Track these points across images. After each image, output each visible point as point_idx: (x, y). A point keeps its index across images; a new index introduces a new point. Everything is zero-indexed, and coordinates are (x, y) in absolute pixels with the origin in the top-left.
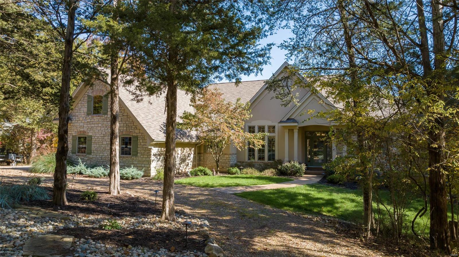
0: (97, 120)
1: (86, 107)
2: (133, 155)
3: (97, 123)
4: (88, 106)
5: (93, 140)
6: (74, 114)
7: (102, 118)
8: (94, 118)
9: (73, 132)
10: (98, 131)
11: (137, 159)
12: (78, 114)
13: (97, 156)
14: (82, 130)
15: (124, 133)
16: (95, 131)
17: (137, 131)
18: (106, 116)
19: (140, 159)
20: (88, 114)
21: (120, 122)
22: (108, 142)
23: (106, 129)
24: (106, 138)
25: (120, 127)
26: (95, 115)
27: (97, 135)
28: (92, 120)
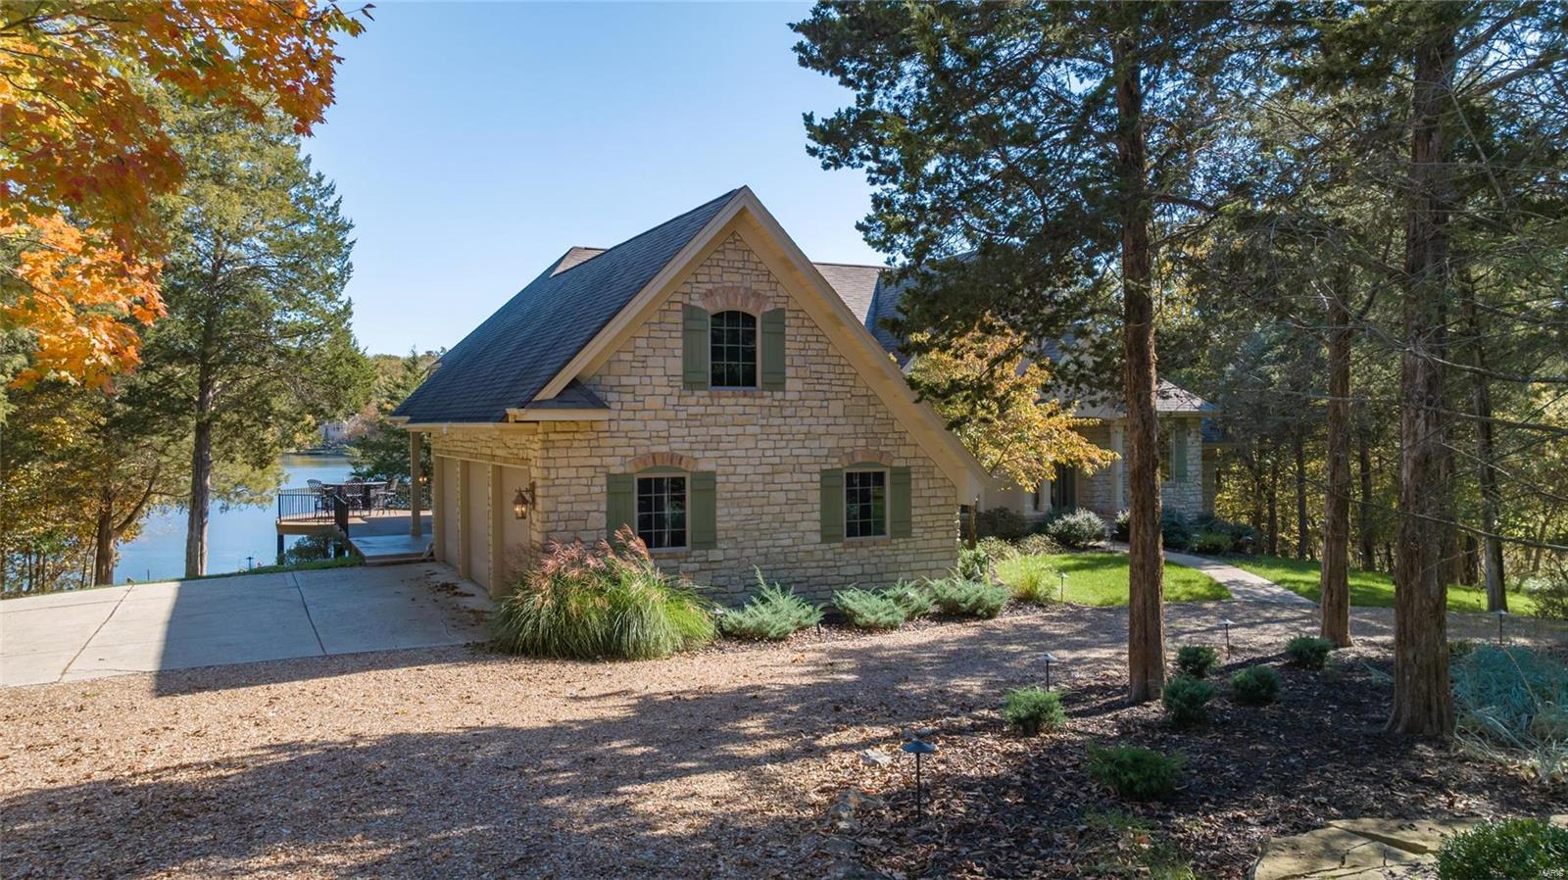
0: (740, 409)
1: (679, 353)
2: (895, 534)
3: (740, 420)
4: (685, 348)
5: (722, 490)
6: (612, 381)
7: (758, 402)
8: (723, 401)
9: (608, 461)
10: (743, 453)
11: (911, 545)
12: (635, 380)
13: (747, 553)
14: (665, 449)
15: (859, 459)
16: (729, 454)
17: (905, 451)
18: (779, 395)
19: (921, 544)
20: (690, 384)
21: (842, 421)
22: (792, 495)
23: (784, 444)
24: (787, 477)
25: (841, 437)
26: (727, 391)
27: (739, 470)
28: (710, 410)
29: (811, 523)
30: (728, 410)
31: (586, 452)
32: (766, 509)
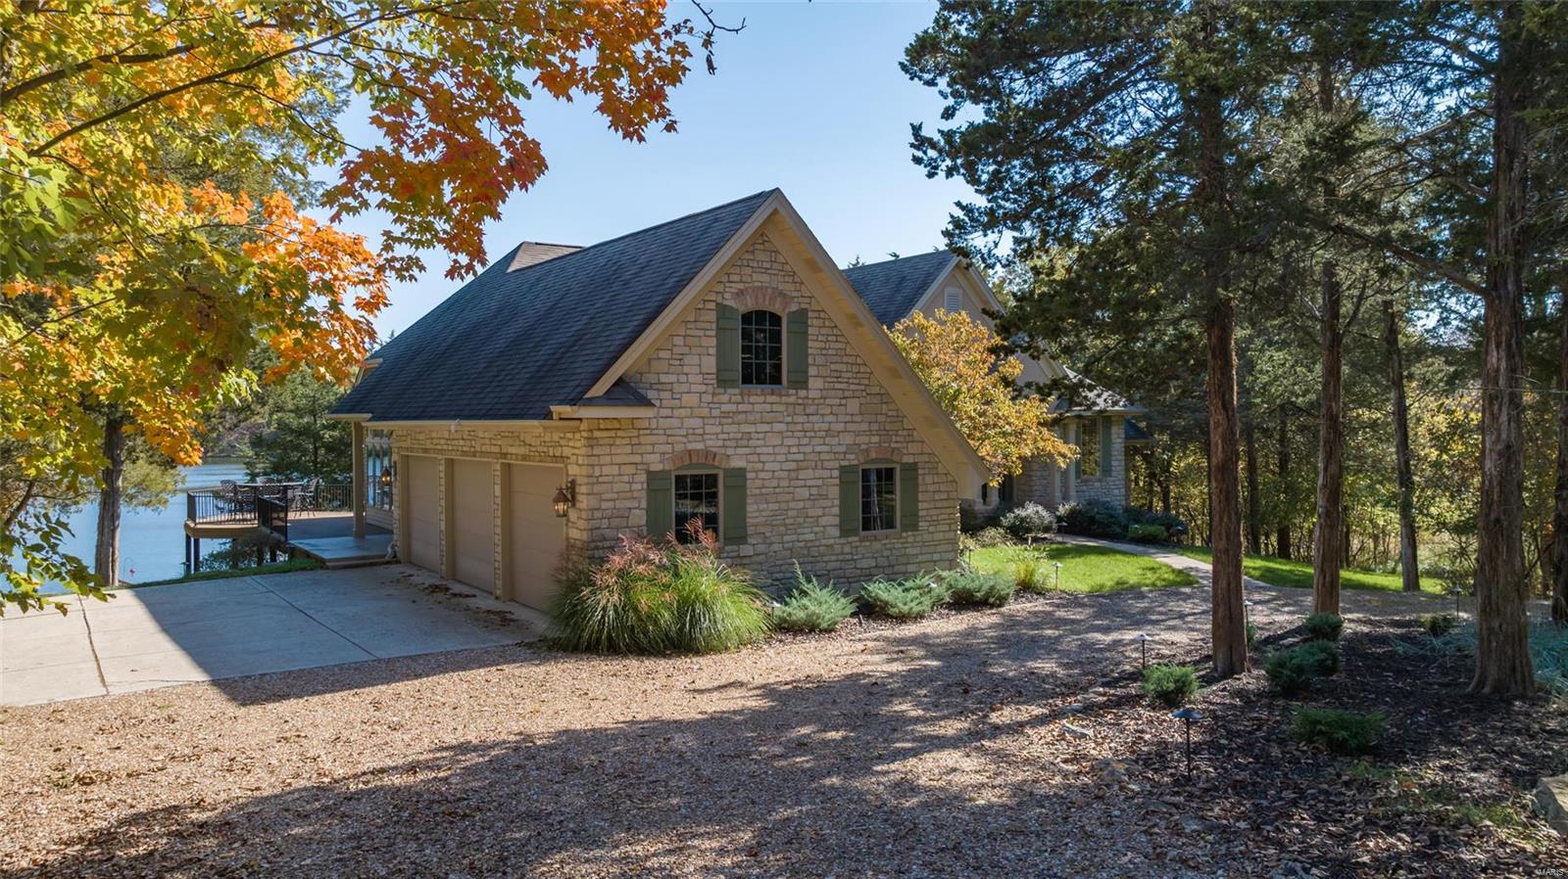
0: (768, 407)
1: (713, 351)
2: (905, 528)
3: (768, 417)
4: (718, 346)
5: (752, 487)
6: (652, 378)
7: (784, 399)
8: (752, 399)
9: (648, 458)
10: (770, 450)
11: (919, 538)
12: (672, 378)
13: (776, 547)
14: (700, 446)
15: (873, 455)
16: (759, 450)
17: (913, 448)
18: (802, 393)
19: (927, 537)
20: (723, 382)
21: (858, 418)
22: (814, 491)
23: (806, 441)
24: (809, 474)
25: (857, 434)
26: (756, 388)
27: (768, 466)
28: (741, 408)
29: (831, 519)
30: (757, 408)
31: (628, 449)
32: (792, 505)
